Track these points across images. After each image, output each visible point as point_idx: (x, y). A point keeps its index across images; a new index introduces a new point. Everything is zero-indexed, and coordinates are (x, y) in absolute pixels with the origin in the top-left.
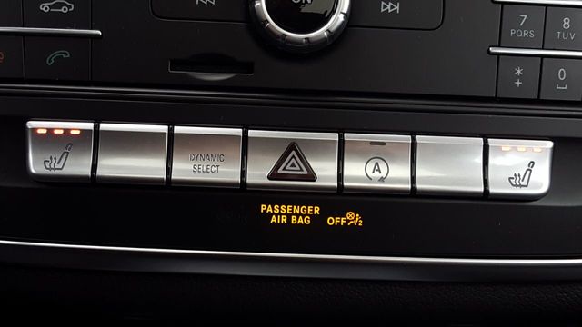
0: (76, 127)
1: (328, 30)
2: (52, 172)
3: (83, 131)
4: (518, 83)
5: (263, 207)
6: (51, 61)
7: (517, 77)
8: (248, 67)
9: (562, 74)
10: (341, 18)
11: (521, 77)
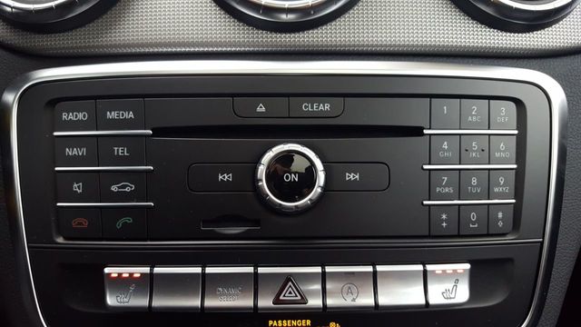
0: (138, 271)
1: (310, 200)
2: (122, 304)
3: (143, 275)
4: (444, 224)
5: (271, 323)
6: (119, 225)
7: (442, 221)
8: (257, 223)
9: (473, 217)
10: (319, 190)
11: (446, 221)
